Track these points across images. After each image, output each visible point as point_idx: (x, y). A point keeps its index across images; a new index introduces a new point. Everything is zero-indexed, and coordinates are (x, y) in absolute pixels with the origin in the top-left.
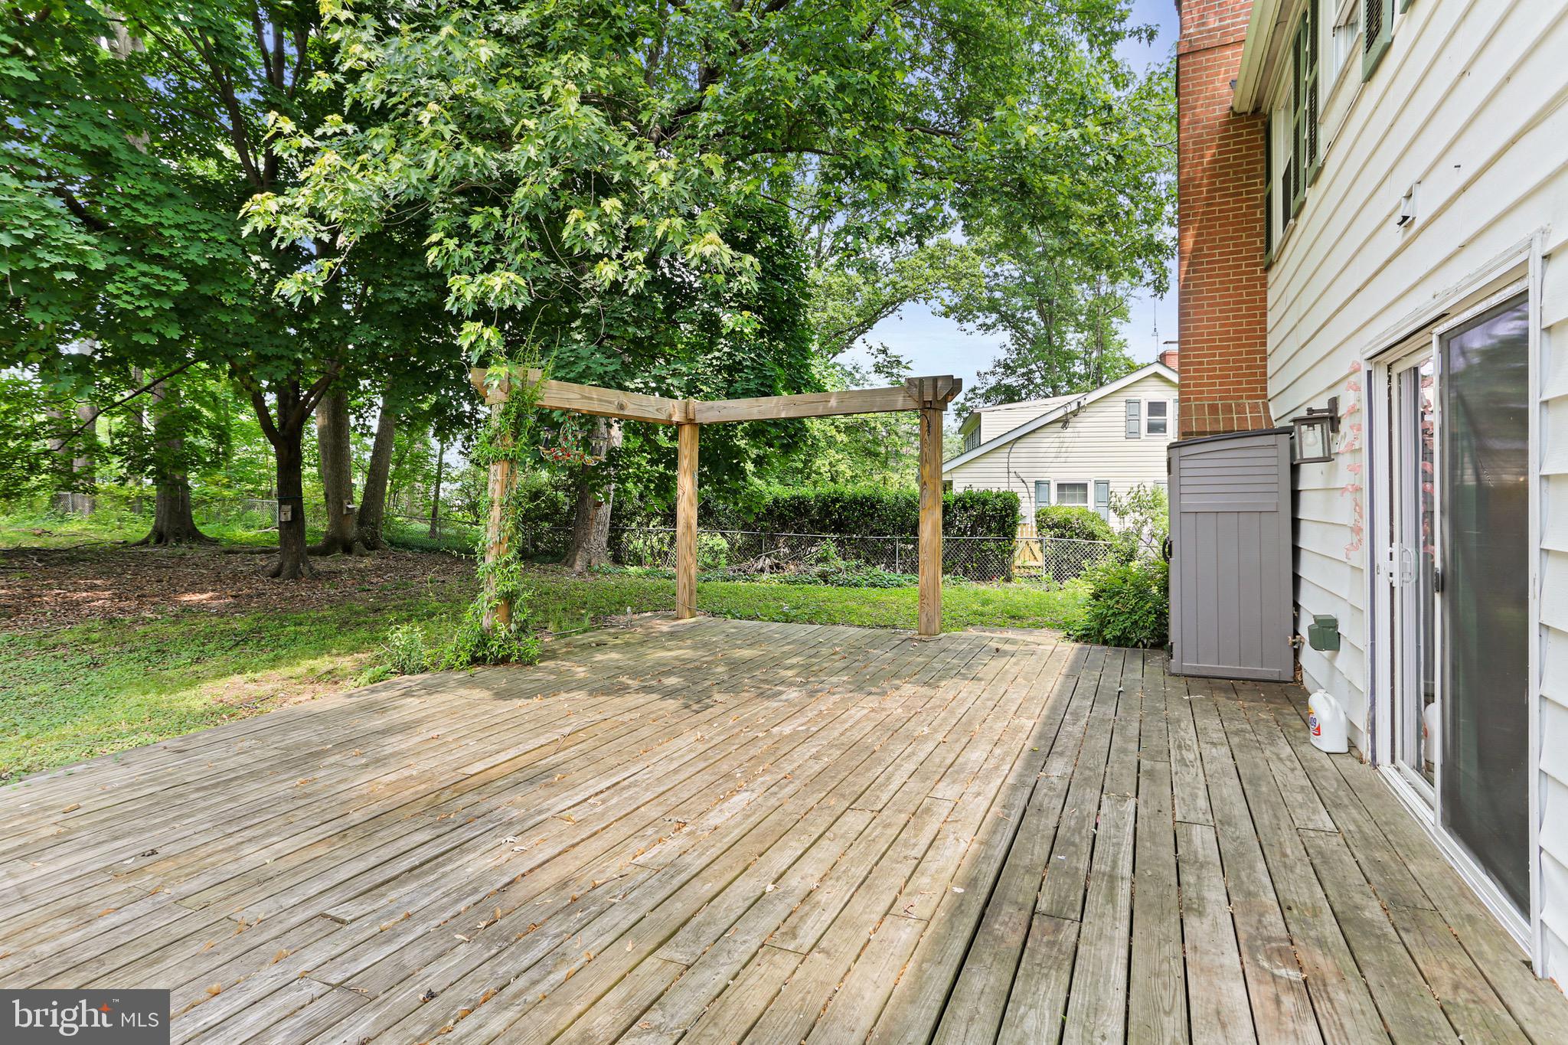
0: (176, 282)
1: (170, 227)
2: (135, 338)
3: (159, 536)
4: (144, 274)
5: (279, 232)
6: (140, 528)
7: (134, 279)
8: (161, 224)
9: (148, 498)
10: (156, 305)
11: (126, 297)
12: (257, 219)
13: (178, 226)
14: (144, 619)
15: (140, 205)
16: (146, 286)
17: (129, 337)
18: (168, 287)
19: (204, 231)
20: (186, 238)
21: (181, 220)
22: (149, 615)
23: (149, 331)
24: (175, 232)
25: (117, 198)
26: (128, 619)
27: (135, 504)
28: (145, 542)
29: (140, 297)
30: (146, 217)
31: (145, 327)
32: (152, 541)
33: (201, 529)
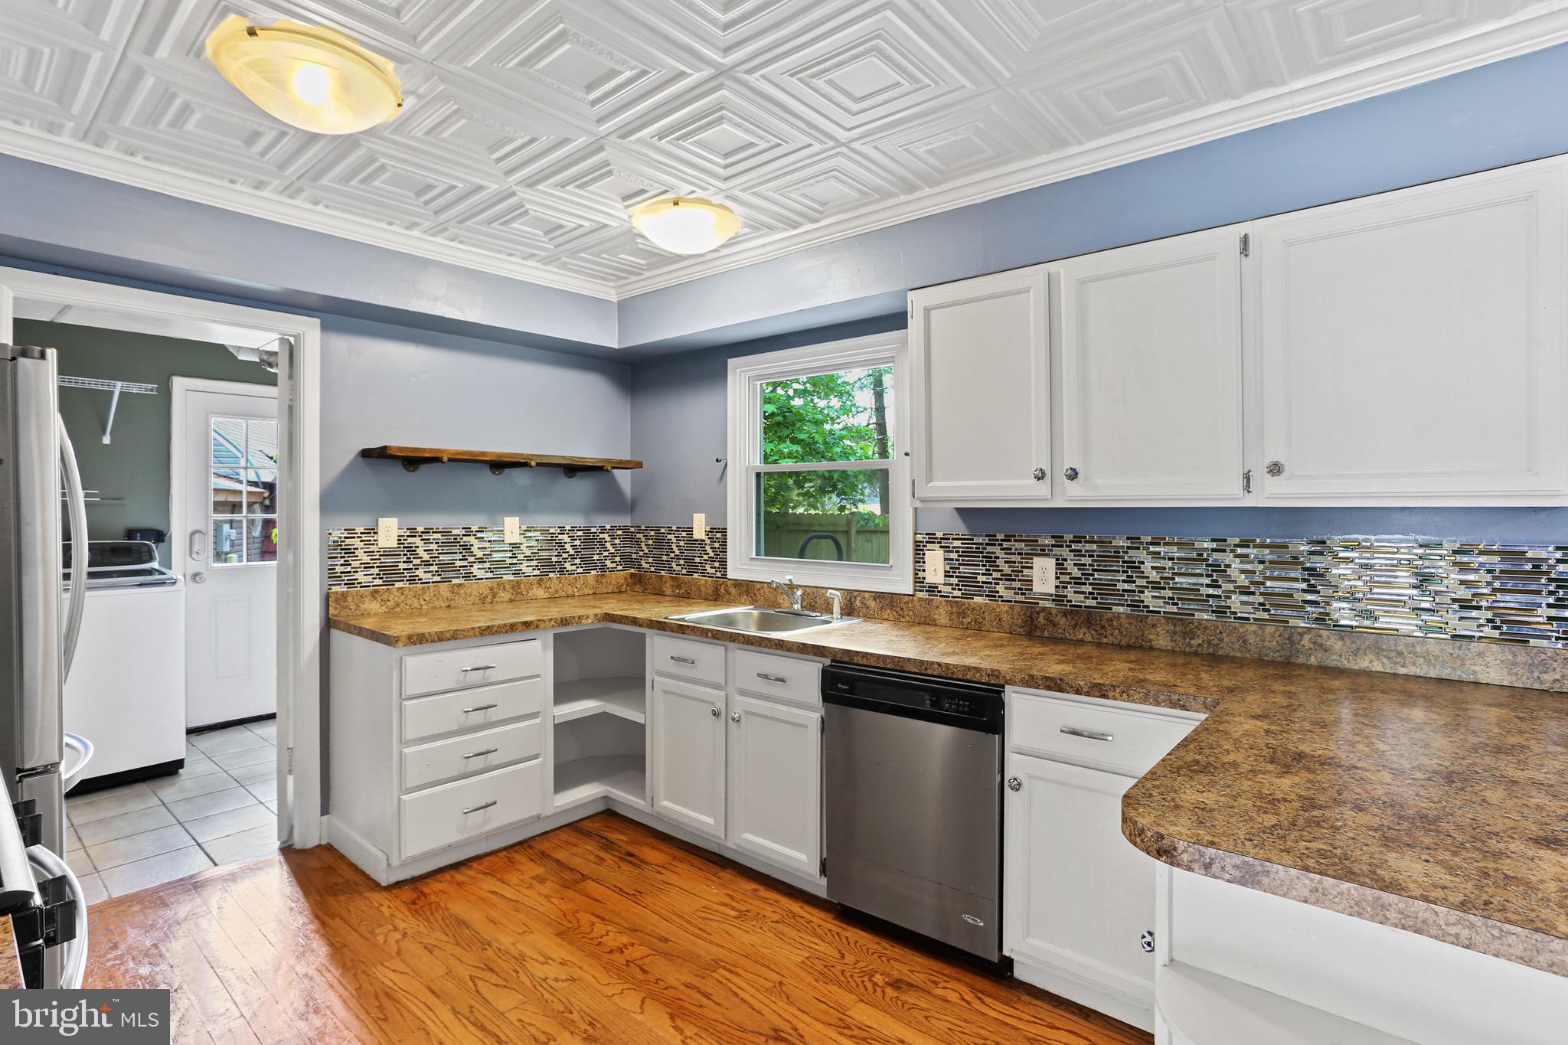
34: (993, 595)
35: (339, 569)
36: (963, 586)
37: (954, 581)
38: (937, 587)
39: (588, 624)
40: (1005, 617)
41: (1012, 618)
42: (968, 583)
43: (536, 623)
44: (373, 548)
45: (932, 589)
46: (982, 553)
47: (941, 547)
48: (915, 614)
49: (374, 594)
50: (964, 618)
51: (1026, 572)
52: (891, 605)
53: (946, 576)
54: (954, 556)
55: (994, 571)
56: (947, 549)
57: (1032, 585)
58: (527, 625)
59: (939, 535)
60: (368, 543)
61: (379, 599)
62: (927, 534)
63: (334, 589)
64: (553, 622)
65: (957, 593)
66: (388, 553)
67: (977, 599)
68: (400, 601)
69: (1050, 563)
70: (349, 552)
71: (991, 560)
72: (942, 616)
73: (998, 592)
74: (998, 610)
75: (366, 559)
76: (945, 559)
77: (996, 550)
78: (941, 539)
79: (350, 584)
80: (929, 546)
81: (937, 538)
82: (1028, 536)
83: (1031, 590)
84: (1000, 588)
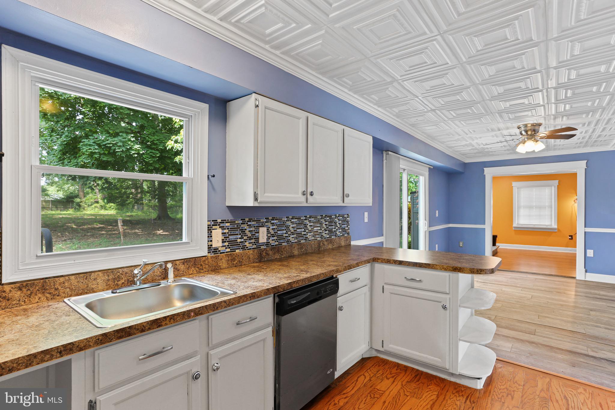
0: (157, 154)
1: (156, 140)
2: (149, 168)
3: (159, 218)
4: (151, 152)
5: (174, 148)
6: (154, 215)
7: (149, 154)
8: (154, 140)
9: (157, 206)
10: (153, 160)
11: (147, 158)
12: (170, 145)
13: (158, 140)
14: (154, 239)
15: (150, 136)
16: (151, 155)
17: (148, 167)
18: (156, 155)
19: (164, 140)
20: (159, 143)
21: (158, 138)
22: (155, 238)
23: (152, 166)
24: (157, 142)
25: (145, 135)
26: (151, 239)
27: (154, 207)
28: (155, 219)
29: (150, 158)
30: (151, 139)
31: (151, 165)
32: (158, 219)
33: (170, 215)
34: (244, 248)
36: (231, 245)
37: (226, 244)
38: (218, 249)
40: (251, 256)
41: (254, 256)
42: (233, 244)
45: (216, 250)
46: (239, 228)
47: (220, 227)
48: (209, 266)
50: (234, 261)
51: (257, 235)
52: (195, 265)
53: (222, 242)
54: (226, 231)
55: (244, 236)
56: (223, 228)
57: (259, 240)
59: (219, 221)
62: (213, 221)
65: (228, 250)
67: (237, 251)
69: (265, 229)
71: (243, 231)
72: (223, 264)
73: (246, 246)
74: (248, 254)
76: (222, 233)
77: (245, 226)
78: (220, 223)
80: (214, 227)
81: (218, 223)
82: (257, 219)
83: (258, 242)
84: (247, 244)
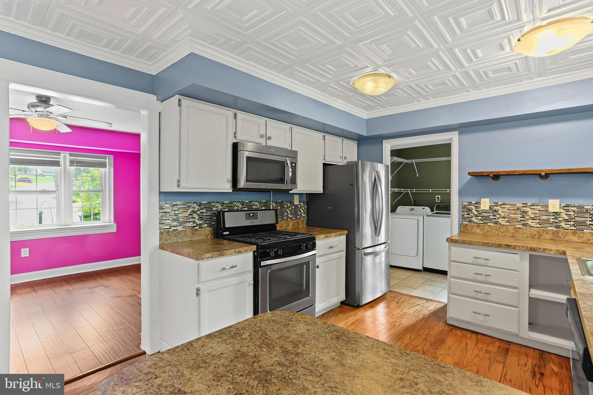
35: (466, 216)
39: (551, 254)
43: (513, 246)
44: (479, 209)
49: (478, 226)
58: (508, 246)
60: (477, 207)
61: (480, 228)
63: (464, 222)
64: (525, 248)
66: (485, 211)
68: (489, 230)
70: (470, 210)
75: (476, 213)
79: (470, 221)
